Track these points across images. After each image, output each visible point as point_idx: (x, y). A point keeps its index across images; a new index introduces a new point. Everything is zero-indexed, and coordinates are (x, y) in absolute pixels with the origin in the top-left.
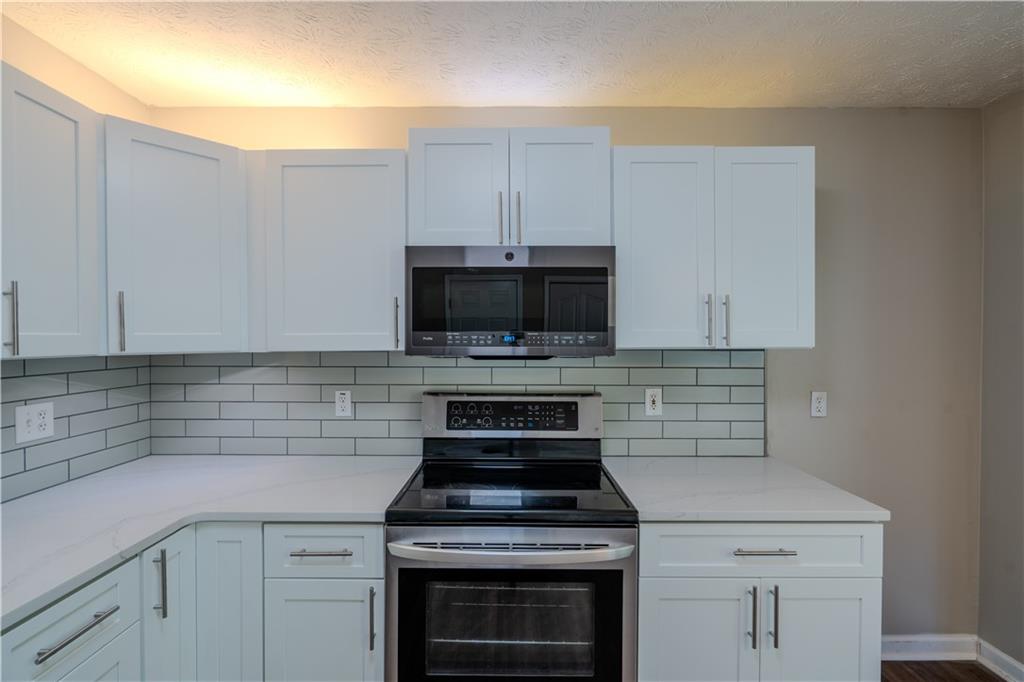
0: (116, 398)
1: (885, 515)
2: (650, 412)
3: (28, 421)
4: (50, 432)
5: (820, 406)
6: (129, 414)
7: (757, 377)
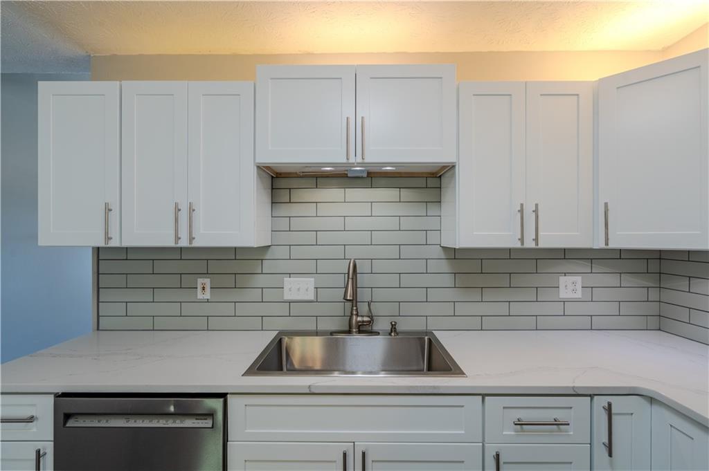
0: (628, 280)
3: (566, 286)
4: (579, 295)
6: (641, 294)
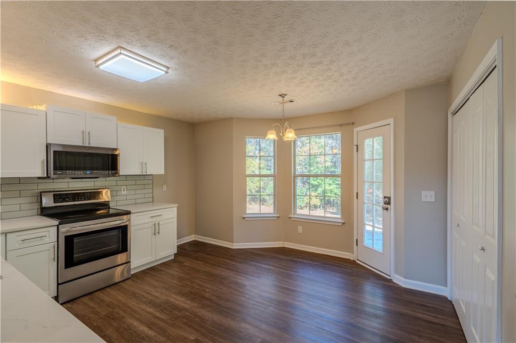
1: (177, 205)
2: (123, 193)
5: (165, 188)
7: (150, 182)
